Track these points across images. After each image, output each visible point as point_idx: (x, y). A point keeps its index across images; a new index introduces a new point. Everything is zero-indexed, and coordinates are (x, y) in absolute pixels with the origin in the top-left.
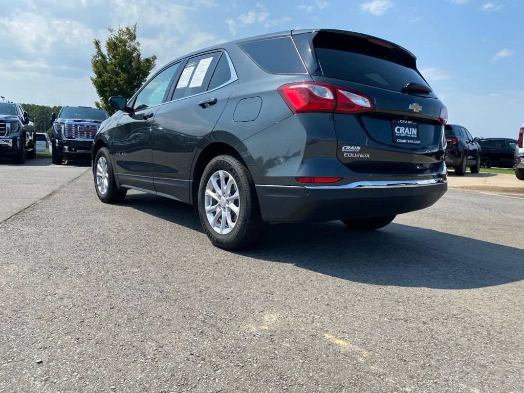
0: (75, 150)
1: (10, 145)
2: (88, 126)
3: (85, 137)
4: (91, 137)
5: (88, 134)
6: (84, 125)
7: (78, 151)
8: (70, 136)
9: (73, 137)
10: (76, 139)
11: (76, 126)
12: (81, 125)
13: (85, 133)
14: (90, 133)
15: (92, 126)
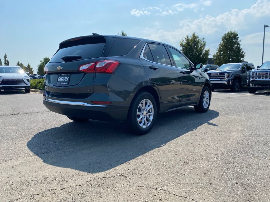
0: (255, 86)
1: (226, 83)
2: (263, 72)
3: (261, 78)
4: (264, 78)
5: (263, 76)
6: (261, 72)
7: (256, 86)
8: (253, 78)
9: (255, 78)
10: (256, 80)
11: (256, 72)
12: (259, 72)
13: (261, 76)
14: (264, 76)
15: (266, 72)
